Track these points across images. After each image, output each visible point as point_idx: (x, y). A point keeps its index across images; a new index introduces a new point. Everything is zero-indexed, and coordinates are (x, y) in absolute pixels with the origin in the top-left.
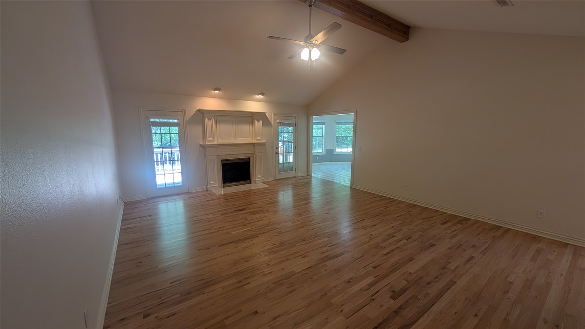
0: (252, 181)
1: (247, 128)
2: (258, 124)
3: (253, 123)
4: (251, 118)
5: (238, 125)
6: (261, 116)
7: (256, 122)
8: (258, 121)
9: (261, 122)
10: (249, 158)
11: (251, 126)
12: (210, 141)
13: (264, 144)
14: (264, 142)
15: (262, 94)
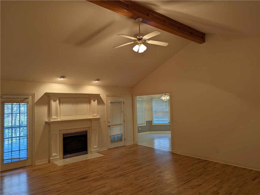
0: (89, 151)
1: (84, 106)
2: (94, 103)
3: (90, 102)
4: (88, 98)
5: (77, 105)
6: (97, 97)
7: (92, 101)
8: (94, 101)
9: (96, 101)
10: (86, 132)
11: (88, 105)
12: (54, 118)
13: (98, 119)
14: (99, 117)
15: (98, 80)
